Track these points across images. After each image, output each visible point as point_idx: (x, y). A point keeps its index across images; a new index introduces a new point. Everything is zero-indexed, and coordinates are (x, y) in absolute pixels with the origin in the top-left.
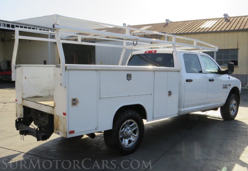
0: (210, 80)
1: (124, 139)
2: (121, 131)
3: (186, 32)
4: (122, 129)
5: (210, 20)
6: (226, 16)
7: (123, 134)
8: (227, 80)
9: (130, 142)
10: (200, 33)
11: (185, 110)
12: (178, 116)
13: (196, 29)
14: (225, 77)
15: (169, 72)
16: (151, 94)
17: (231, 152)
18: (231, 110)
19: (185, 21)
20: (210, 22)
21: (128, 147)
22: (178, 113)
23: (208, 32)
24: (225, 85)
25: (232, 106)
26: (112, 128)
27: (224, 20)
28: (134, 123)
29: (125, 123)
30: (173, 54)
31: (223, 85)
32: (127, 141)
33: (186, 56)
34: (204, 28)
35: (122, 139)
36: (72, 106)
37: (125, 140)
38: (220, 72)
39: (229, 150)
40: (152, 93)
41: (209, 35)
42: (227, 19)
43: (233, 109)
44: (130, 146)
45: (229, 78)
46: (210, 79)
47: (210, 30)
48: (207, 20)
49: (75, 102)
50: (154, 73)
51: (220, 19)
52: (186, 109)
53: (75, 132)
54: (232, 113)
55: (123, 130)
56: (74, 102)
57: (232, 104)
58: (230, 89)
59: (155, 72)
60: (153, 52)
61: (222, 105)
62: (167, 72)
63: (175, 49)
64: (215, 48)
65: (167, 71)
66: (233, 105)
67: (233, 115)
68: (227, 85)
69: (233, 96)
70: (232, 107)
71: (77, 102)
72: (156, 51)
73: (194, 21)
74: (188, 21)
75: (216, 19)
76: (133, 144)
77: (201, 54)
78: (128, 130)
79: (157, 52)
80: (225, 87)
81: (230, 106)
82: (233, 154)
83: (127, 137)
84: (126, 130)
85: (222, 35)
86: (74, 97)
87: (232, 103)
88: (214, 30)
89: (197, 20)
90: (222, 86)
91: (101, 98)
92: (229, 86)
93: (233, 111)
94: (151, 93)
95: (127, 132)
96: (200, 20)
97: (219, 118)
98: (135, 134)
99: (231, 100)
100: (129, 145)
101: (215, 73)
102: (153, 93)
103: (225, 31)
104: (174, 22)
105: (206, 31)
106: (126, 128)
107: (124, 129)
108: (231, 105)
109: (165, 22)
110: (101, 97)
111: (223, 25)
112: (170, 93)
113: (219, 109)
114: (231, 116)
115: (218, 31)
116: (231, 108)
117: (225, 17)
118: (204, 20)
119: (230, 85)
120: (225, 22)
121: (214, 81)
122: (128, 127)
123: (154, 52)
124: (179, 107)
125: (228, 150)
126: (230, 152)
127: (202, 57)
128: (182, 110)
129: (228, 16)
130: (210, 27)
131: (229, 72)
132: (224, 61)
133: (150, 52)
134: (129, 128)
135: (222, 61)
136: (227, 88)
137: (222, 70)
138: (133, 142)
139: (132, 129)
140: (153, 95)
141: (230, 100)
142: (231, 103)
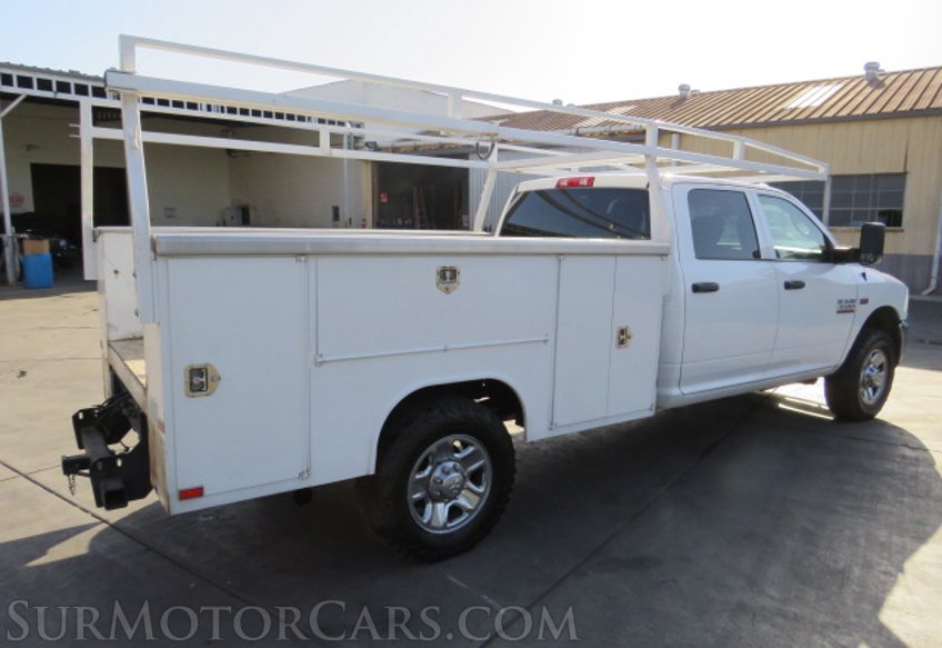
0: (788, 286)
1: (429, 506)
2: (418, 477)
3: (738, 122)
4: (422, 468)
5: (817, 83)
6: (871, 71)
7: (427, 487)
8: (853, 283)
9: (455, 512)
10: (781, 124)
11: (685, 392)
12: (657, 414)
13: (772, 113)
14: (850, 272)
15: (620, 259)
16: (545, 341)
17: (849, 578)
18: (864, 386)
19: (738, 91)
20: (817, 88)
21: (446, 532)
22: (657, 404)
23: (808, 122)
24: (846, 301)
25: (868, 372)
26: (372, 472)
27: (865, 82)
28: (472, 445)
29: (433, 448)
30: (650, 190)
31: (840, 302)
32: (442, 510)
33: (697, 197)
34: (796, 109)
35: (421, 505)
36: (187, 394)
37: (433, 509)
38: (830, 256)
39: (841, 564)
40: (547, 335)
41: (812, 131)
42: (874, 77)
43: (870, 383)
44: (456, 529)
45: (864, 275)
46: (789, 279)
47: (816, 116)
48: (807, 84)
49: (204, 379)
50: (560, 261)
51: (853, 79)
52: (687, 390)
53: (206, 492)
54: (867, 396)
55: (427, 472)
56: (196, 380)
57: (871, 366)
58: (863, 313)
59: (562, 258)
60: (581, 183)
61: (831, 371)
62: (613, 259)
63: (656, 175)
64: (816, 169)
65: (616, 255)
66: (871, 370)
67: (871, 402)
68: (853, 301)
69: (874, 337)
70: (868, 376)
71: (212, 380)
72: (591, 180)
73: (767, 88)
74: (747, 90)
75: (839, 80)
76: (466, 523)
77: (760, 192)
78: (448, 473)
79: (596, 184)
80: (846, 308)
81: (862, 374)
82: (854, 587)
83: (444, 496)
84: (438, 473)
85: (855, 128)
86: (198, 362)
87: (869, 363)
88: (830, 114)
89: (777, 87)
90: (836, 307)
91: (321, 363)
92: (864, 306)
93: (870, 390)
94: (544, 338)
95: (442, 482)
96: (788, 85)
97: (818, 410)
98: (478, 484)
99: (867, 352)
100: (449, 525)
101: (811, 257)
102: (551, 338)
103: (865, 118)
104: (704, 94)
105: (802, 117)
106: (439, 464)
107: (429, 468)
108: (865, 368)
109: (677, 93)
110: (321, 356)
111: (860, 98)
112: (623, 337)
113: (821, 381)
114: (862, 406)
115: (843, 117)
116: (867, 380)
117: (867, 74)
118: (798, 85)
119: (864, 301)
120: (869, 90)
121: (804, 289)
122: (450, 460)
123: (585, 182)
124: (660, 382)
125: (836, 562)
126: (842, 576)
127: (763, 203)
128: (675, 391)
129: (880, 68)
130: (818, 104)
131: (863, 256)
132: (855, 212)
133: (573, 183)
134: (451, 464)
135: (849, 212)
136: (852, 311)
137: (837, 247)
138: (467, 515)
139: (465, 466)
140: (552, 342)
141: (862, 351)
142: (866, 363)
